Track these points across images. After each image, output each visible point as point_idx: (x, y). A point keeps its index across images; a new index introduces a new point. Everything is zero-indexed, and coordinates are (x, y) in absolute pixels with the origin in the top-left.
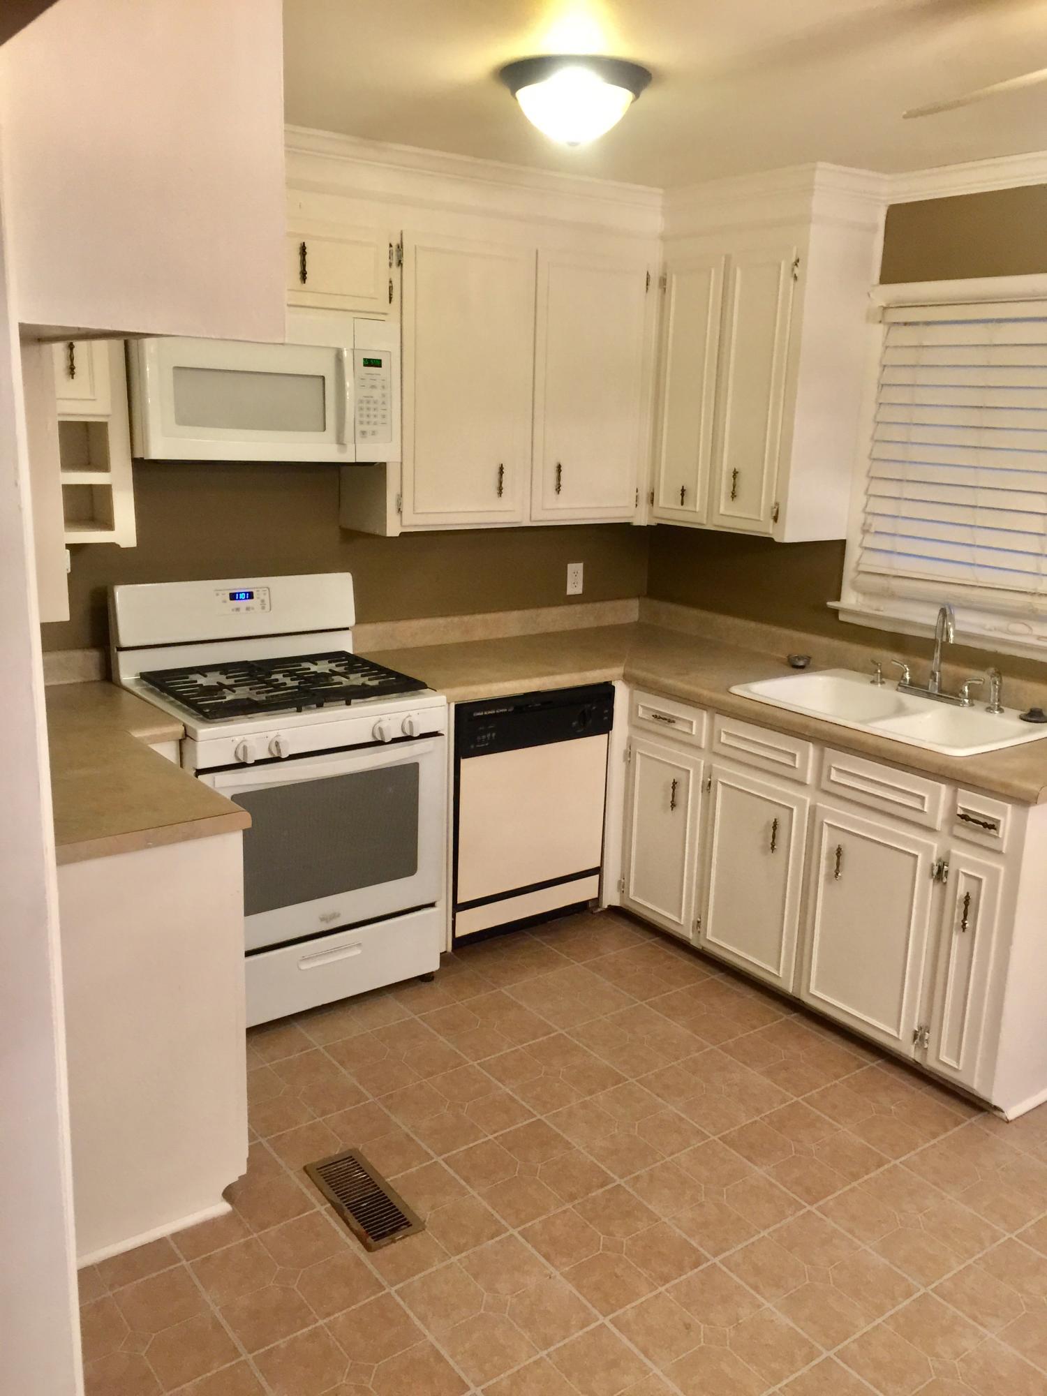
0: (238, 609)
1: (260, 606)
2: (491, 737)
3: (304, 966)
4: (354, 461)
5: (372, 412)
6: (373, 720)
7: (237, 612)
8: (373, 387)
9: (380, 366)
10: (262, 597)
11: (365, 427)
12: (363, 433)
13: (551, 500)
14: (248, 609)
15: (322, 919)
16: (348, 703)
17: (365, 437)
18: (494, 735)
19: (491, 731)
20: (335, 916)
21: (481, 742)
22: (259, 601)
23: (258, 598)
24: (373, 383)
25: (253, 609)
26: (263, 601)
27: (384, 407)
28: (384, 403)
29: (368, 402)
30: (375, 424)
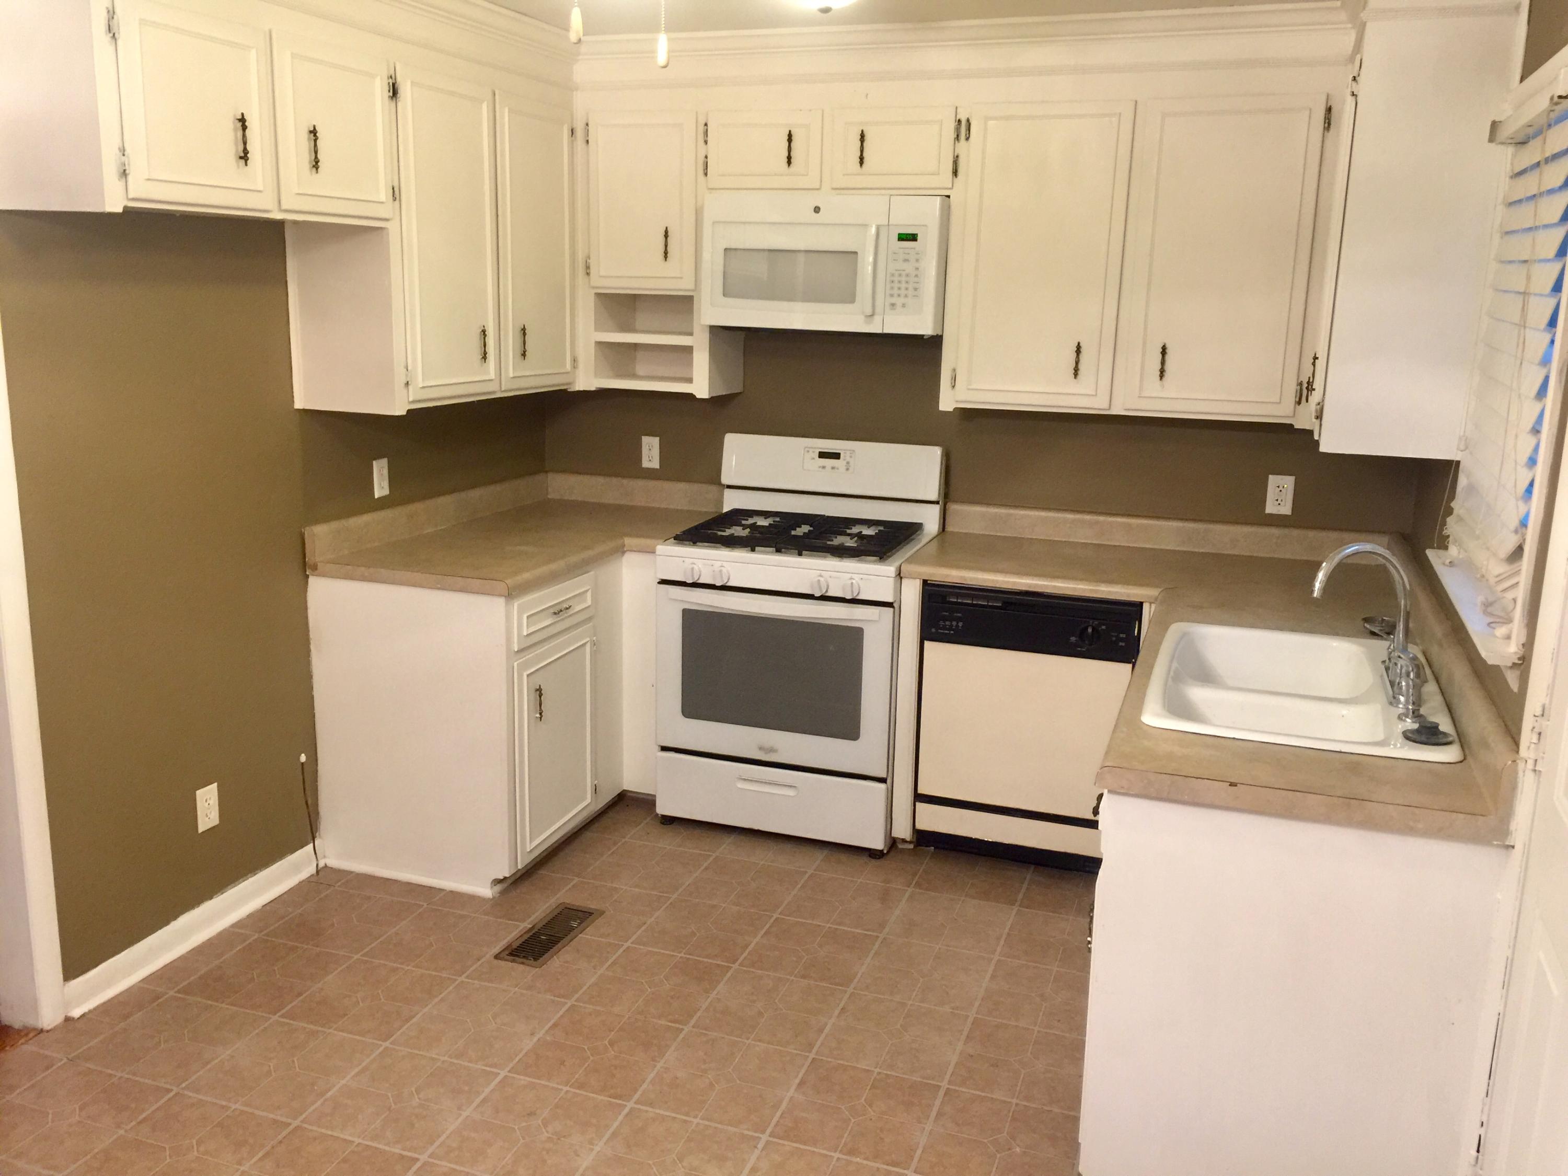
0: (824, 467)
1: (845, 468)
2: (957, 626)
3: (741, 785)
4: (880, 331)
5: (903, 285)
6: (814, 574)
7: (823, 470)
8: (906, 260)
9: (916, 240)
10: (848, 459)
11: (893, 300)
12: (893, 305)
13: (1153, 386)
14: (833, 468)
15: (761, 748)
16: (800, 554)
17: (895, 309)
18: (960, 624)
19: (958, 619)
20: (772, 750)
21: (944, 628)
22: (845, 463)
23: (844, 460)
24: (907, 257)
25: (838, 469)
26: (848, 463)
27: (916, 279)
28: (916, 276)
29: (900, 275)
30: (906, 296)
